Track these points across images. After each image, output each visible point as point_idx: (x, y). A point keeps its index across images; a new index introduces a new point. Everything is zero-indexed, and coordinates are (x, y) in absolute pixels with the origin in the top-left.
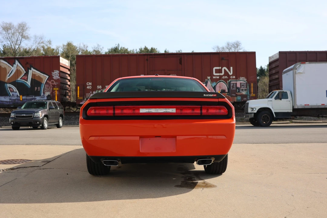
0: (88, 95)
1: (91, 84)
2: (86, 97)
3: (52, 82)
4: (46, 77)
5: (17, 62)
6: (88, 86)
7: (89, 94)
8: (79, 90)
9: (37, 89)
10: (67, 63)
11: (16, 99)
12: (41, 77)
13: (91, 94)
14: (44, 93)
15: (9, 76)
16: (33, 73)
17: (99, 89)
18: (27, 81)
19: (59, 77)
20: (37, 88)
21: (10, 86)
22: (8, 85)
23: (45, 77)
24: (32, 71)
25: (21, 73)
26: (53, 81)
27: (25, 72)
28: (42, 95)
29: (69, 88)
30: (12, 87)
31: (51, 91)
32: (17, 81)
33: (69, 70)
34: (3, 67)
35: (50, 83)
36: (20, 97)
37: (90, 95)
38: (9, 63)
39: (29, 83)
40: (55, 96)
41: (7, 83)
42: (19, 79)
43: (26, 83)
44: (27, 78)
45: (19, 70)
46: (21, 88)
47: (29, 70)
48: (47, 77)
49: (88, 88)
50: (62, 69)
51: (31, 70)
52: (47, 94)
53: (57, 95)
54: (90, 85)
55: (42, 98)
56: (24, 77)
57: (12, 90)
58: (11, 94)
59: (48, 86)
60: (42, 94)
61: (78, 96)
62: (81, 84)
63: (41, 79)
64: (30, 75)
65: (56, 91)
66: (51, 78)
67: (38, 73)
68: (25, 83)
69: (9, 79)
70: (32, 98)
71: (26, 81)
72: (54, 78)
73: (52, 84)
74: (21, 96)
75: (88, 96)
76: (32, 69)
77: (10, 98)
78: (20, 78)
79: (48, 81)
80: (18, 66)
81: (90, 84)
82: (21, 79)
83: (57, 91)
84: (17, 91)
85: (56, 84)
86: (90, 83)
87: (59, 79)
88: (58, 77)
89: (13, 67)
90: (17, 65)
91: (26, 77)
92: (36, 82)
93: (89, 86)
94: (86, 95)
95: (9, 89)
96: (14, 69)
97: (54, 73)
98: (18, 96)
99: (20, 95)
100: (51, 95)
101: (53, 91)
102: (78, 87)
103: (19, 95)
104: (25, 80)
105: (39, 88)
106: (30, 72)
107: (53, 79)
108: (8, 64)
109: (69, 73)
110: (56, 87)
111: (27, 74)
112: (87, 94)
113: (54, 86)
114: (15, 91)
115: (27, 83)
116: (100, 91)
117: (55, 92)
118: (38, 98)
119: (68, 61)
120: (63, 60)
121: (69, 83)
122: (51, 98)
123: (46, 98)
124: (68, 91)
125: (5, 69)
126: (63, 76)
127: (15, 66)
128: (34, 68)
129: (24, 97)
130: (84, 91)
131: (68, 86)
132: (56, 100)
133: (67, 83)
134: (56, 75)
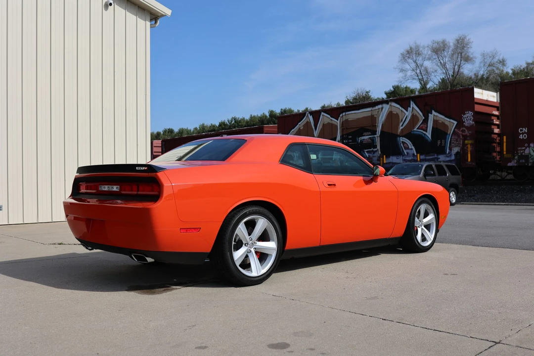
0: (521, 150)
1: (526, 131)
2: (517, 153)
3: (463, 131)
4: (454, 124)
5: (413, 104)
6: (521, 134)
7: (523, 148)
8: (507, 142)
9: (441, 143)
10: (494, 97)
11: (412, 159)
12: (447, 123)
13: (526, 148)
14: (450, 149)
15: (402, 126)
16: (435, 119)
18: (427, 132)
19: (474, 123)
20: (441, 142)
21: (404, 141)
22: (402, 139)
23: (452, 124)
24: (434, 115)
25: (418, 120)
26: (465, 129)
27: (423, 118)
28: (447, 153)
29: (496, 140)
30: (407, 143)
31: (461, 146)
32: (412, 132)
33: (498, 109)
34: (395, 113)
35: (460, 133)
36: (417, 156)
37: (525, 150)
38: (402, 107)
39: (429, 134)
40: (468, 153)
41: (400, 136)
42: (415, 129)
43: (425, 134)
44: (426, 126)
45: (416, 115)
46: (418, 141)
47: (430, 115)
48: (456, 123)
49: (522, 138)
50: (478, 108)
51: (431, 114)
52: (456, 150)
53: (471, 152)
54: (525, 133)
55: (448, 157)
56: (421, 126)
57: (407, 146)
58: (405, 152)
59: (456, 137)
60: (448, 151)
61: (505, 153)
62: (510, 129)
63: (446, 127)
64: (431, 122)
65: (469, 146)
66: (460, 124)
67: (441, 117)
68: (424, 135)
69: (402, 130)
70: (434, 157)
71: (424, 132)
72: (466, 124)
73: (462, 134)
74: (418, 155)
75: (522, 151)
76: (433, 112)
77: (404, 158)
78: (417, 128)
79: (456, 130)
80: (414, 110)
82: (417, 129)
83: (471, 145)
84: (413, 147)
85: (468, 135)
86: (524, 129)
87: (473, 125)
88: (471, 122)
89: (407, 111)
90: (413, 108)
91: (424, 126)
92: (439, 132)
93: (523, 134)
94: (518, 150)
95: (402, 145)
96: (408, 114)
97: (466, 116)
98: (414, 154)
99: (417, 153)
100: (462, 152)
101: (464, 145)
102: (505, 137)
103: (416, 154)
104: (424, 131)
105: (443, 142)
106: (431, 117)
108: (401, 108)
109: (496, 113)
110: (468, 138)
111: (426, 121)
112: (520, 148)
113: (465, 137)
114: (410, 147)
115: (427, 134)
117: (467, 147)
118: (442, 158)
119: (495, 94)
120: (482, 94)
121: (496, 131)
122: (461, 156)
123: (453, 158)
124: (494, 144)
125: (397, 115)
126: (483, 120)
127: (410, 109)
128: (435, 111)
129: (423, 157)
130: (515, 144)
131: (495, 136)
132: (469, 160)
133: (493, 131)
134: (468, 118)
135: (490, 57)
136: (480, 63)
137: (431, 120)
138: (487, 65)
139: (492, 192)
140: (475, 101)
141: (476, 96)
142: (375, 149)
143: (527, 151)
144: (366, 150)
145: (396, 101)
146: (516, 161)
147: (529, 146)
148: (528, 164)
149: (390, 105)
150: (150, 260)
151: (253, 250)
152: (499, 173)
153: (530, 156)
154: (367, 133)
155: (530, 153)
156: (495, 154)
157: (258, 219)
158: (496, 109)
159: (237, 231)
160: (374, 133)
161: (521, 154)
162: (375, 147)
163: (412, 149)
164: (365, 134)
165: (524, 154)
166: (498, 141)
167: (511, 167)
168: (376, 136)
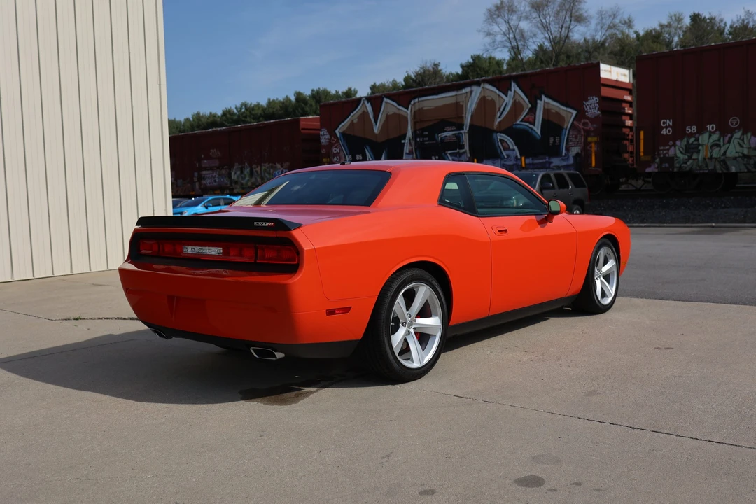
0: (663, 150)
1: (671, 124)
2: (659, 154)
3: (585, 124)
4: (572, 114)
5: (514, 87)
6: (665, 127)
7: (667, 147)
8: (644, 139)
9: (555, 142)
10: (625, 75)
11: (514, 165)
12: (563, 113)
13: (671, 147)
14: (567, 150)
15: (500, 116)
16: (546, 107)
17: (691, 135)
18: (534, 125)
19: (599, 112)
20: (555, 139)
21: (502, 138)
22: (500, 136)
23: (570, 114)
24: (544, 102)
25: (522, 109)
26: (586, 121)
27: (530, 106)
28: (564, 154)
29: (628, 135)
30: (506, 140)
31: (582, 144)
32: (514, 126)
33: (630, 92)
34: (490, 98)
35: (581, 126)
36: (521, 159)
37: (668, 150)
38: (499, 90)
39: (537, 129)
40: (591, 155)
41: (497, 132)
42: (518, 122)
43: (532, 129)
44: (533, 117)
45: (519, 102)
46: (523, 138)
47: (539, 101)
48: (574, 113)
49: (665, 133)
50: (605, 92)
51: (541, 100)
52: (575, 150)
53: (595, 153)
54: (669, 126)
55: (563, 160)
56: (527, 117)
57: (507, 146)
58: (505, 153)
59: (575, 133)
60: (564, 152)
61: (642, 154)
62: (648, 122)
63: (562, 118)
64: (540, 112)
65: (593, 145)
66: (581, 114)
67: (554, 105)
68: (530, 130)
69: (500, 122)
70: (544, 161)
71: (531, 126)
72: (589, 114)
73: (584, 129)
74: (523, 158)
75: (665, 152)
76: (543, 97)
77: (503, 162)
78: (520, 120)
79: (575, 122)
80: (516, 95)
81: (670, 122)
82: (522, 121)
83: (595, 143)
84: (515, 148)
85: (592, 129)
86: (668, 121)
87: (598, 116)
88: (596, 111)
89: (507, 96)
90: (515, 91)
91: (530, 117)
92: (552, 126)
93: (666, 127)
94: (659, 150)
95: (500, 144)
96: (508, 100)
97: (589, 103)
98: (517, 157)
99: (521, 155)
100: (583, 154)
101: (587, 144)
102: (642, 133)
103: (519, 157)
104: (530, 123)
105: (557, 139)
106: (540, 104)
107: (587, 118)
108: (497, 92)
109: (628, 98)
110: (592, 134)
111: (533, 110)
112: (662, 148)
113: (588, 133)
114: (511, 147)
115: (535, 128)
116: (692, 140)
117: (591, 147)
118: (556, 161)
119: (626, 72)
120: (610, 72)
121: (629, 123)
122: (581, 160)
123: (571, 161)
124: (626, 142)
125: (493, 102)
126: (612, 108)
127: (511, 93)
128: (547, 96)
129: (529, 161)
130: (655, 141)
131: (626, 131)
132: (594, 164)
133: (624, 123)
134: (592, 106)
135: (610, 16)
136: (597, 24)
137: (540, 110)
138: (606, 27)
139: (625, 207)
140: (602, 82)
141: (603, 75)
142: (463, 151)
143: (672, 152)
144: (449, 152)
145: (491, 82)
146: (656, 165)
147: (674, 145)
148: (673, 169)
149: (483, 88)
150: (279, 355)
151: (412, 330)
152: (633, 182)
153: (675, 158)
154: (450, 128)
155: (675, 155)
156: (626, 156)
157: (418, 287)
158: (628, 92)
159: (395, 308)
160: (460, 127)
161: (664, 155)
162: (462, 147)
163: (514, 150)
164: (447, 128)
165: (667, 155)
166: (630, 137)
167: (650, 174)
168: (462, 131)
